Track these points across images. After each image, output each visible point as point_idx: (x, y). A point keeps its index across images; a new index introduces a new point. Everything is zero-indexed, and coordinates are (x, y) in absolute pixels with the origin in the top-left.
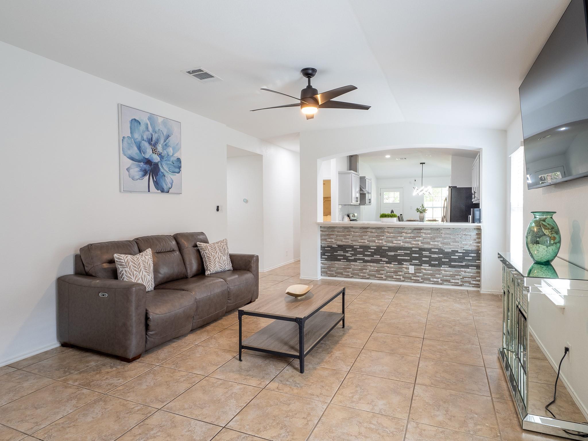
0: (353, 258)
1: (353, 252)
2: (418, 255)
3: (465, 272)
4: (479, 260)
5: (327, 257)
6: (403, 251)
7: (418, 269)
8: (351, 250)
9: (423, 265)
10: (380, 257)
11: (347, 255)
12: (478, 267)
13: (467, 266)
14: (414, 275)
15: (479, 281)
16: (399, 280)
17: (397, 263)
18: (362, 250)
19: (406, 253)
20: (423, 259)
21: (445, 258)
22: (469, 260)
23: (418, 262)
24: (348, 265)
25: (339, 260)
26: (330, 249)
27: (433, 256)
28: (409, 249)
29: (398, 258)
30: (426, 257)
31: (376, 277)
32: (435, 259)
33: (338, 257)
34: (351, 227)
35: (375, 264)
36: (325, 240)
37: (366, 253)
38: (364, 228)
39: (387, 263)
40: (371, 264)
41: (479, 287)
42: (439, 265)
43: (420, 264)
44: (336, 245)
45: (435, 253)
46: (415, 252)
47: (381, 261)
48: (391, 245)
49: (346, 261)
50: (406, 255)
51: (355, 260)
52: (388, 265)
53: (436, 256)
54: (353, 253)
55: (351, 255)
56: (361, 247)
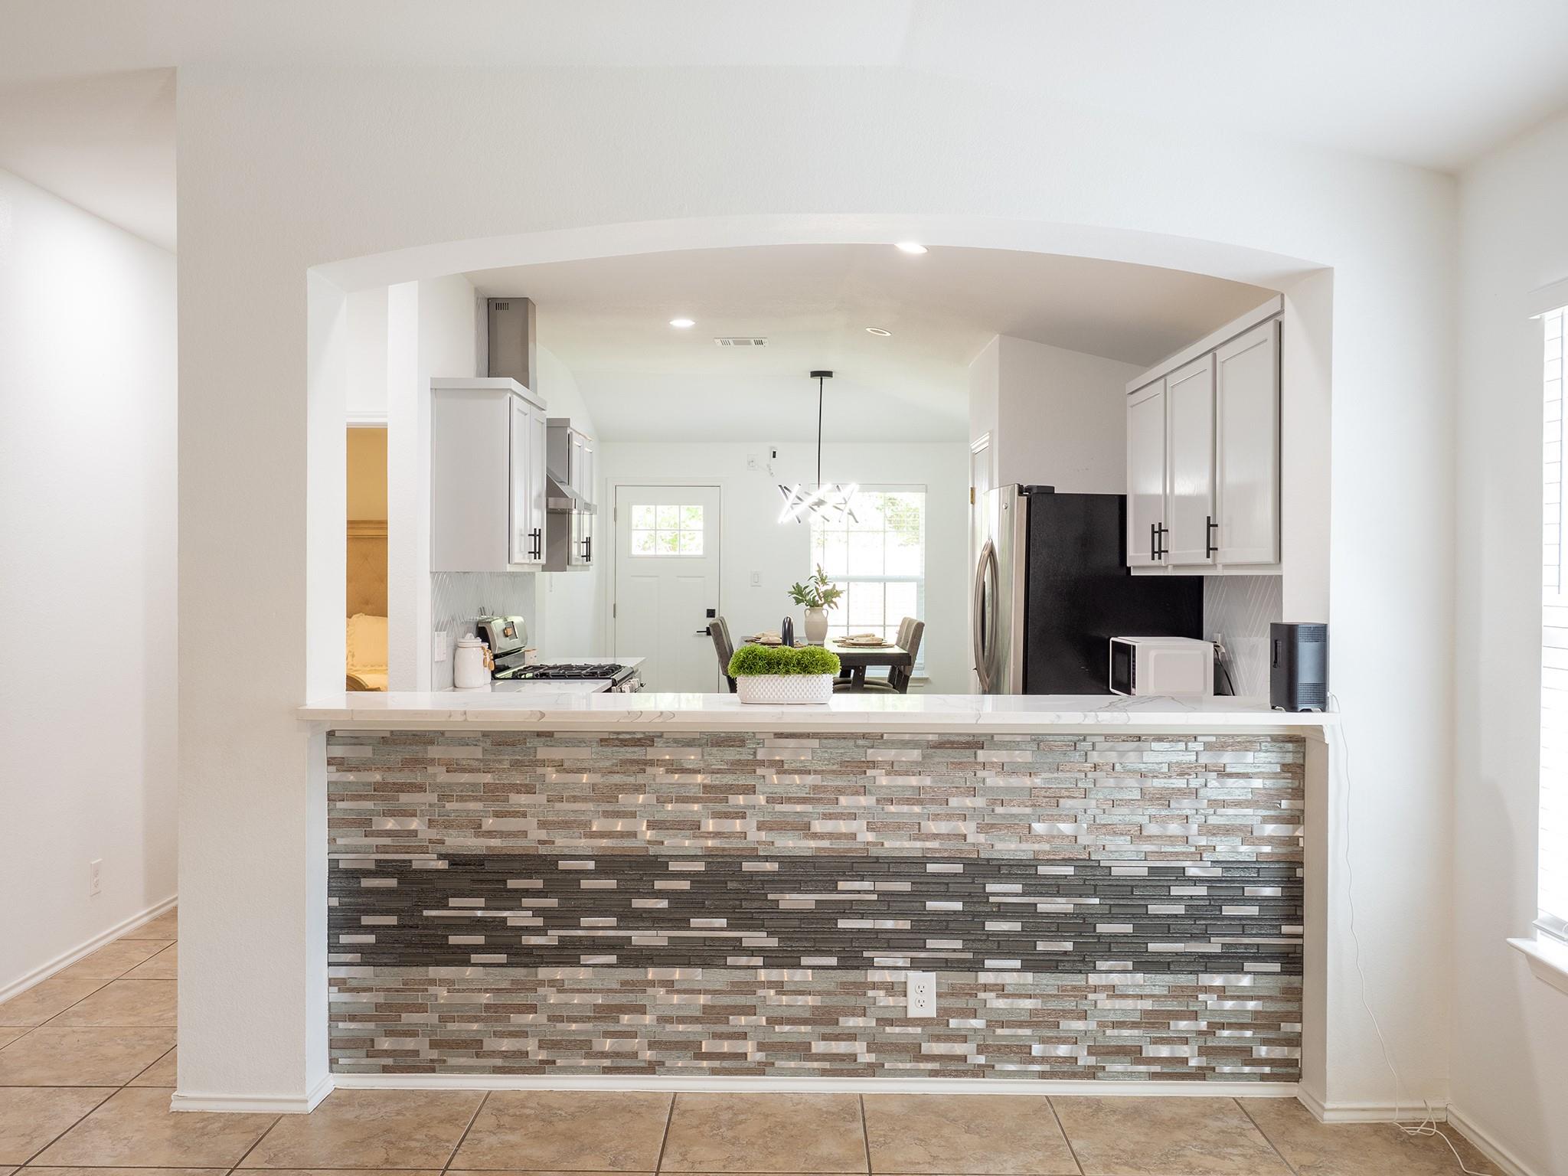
0: (552, 938)
1: (552, 902)
2: (958, 906)
3: (1222, 993)
4: (1297, 919)
5: (371, 939)
6: (867, 885)
7: (954, 992)
8: (539, 884)
9: (988, 963)
10: (730, 927)
11: (516, 918)
12: (1292, 960)
13: (1231, 961)
14: (937, 1027)
15: (1295, 1041)
16: (843, 1066)
17: (833, 961)
18: (611, 884)
19: (892, 894)
20: (991, 926)
21: (1111, 918)
22: (1243, 925)
23: (958, 944)
24: (518, 987)
25: (461, 957)
26: (392, 883)
27: (1048, 905)
28: (904, 868)
29: (843, 924)
30: (1003, 912)
31: (700, 1056)
32: (1058, 926)
33: (453, 940)
34: (539, 734)
35: (697, 974)
36: (363, 823)
37: (638, 903)
38: (624, 743)
39: (773, 959)
40: (677, 974)
41: (1297, 1078)
42: (1082, 961)
43: (970, 956)
44: (442, 857)
45: (1057, 887)
46: (944, 887)
47: (737, 947)
48: (791, 844)
49: (502, 958)
50: (888, 905)
51: (567, 954)
52: (786, 975)
53: (1062, 905)
54: (550, 909)
55: (539, 922)
56: (607, 864)
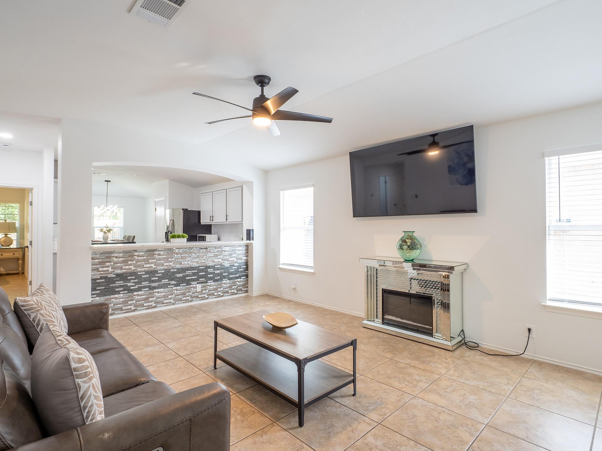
0: (136, 287)
1: (137, 280)
2: (204, 273)
3: (239, 282)
4: (248, 270)
5: (99, 292)
6: (190, 272)
7: (203, 287)
8: (134, 277)
9: (208, 282)
10: (168, 281)
11: (129, 284)
12: (247, 276)
13: (240, 277)
14: (201, 292)
15: (247, 287)
16: (187, 301)
17: (185, 284)
18: (148, 276)
19: (194, 273)
20: (209, 276)
21: (225, 273)
22: (241, 272)
23: (204, 279)
25: (118, 293)
26: (104, 280)
27: (216, 272)
28: (197, 268)
29: (187, 278)
30: (210, 274)
31: (163, 303)
32: (218, 275)
33: (116, 290)
34: (134, 250)
35: (162, 290)
36: (97, 270)
37: (152, 279)
38: (150, 251)
39: (176, 285)
40: (159, 290)
41: (248, 292)
42: (221, 280)
43: (206, 281)
44: (114, 274)
45: (218, 269)
46: (202, 271)
47: (170, 284)
48: (178, 266)
49: (127, 292)
50: (194, 274)
51: (139, 289)
52: (178, 288)
53: (219, 272)
54: (136, 282)
55: (134, 284)
56: (147, 273)
